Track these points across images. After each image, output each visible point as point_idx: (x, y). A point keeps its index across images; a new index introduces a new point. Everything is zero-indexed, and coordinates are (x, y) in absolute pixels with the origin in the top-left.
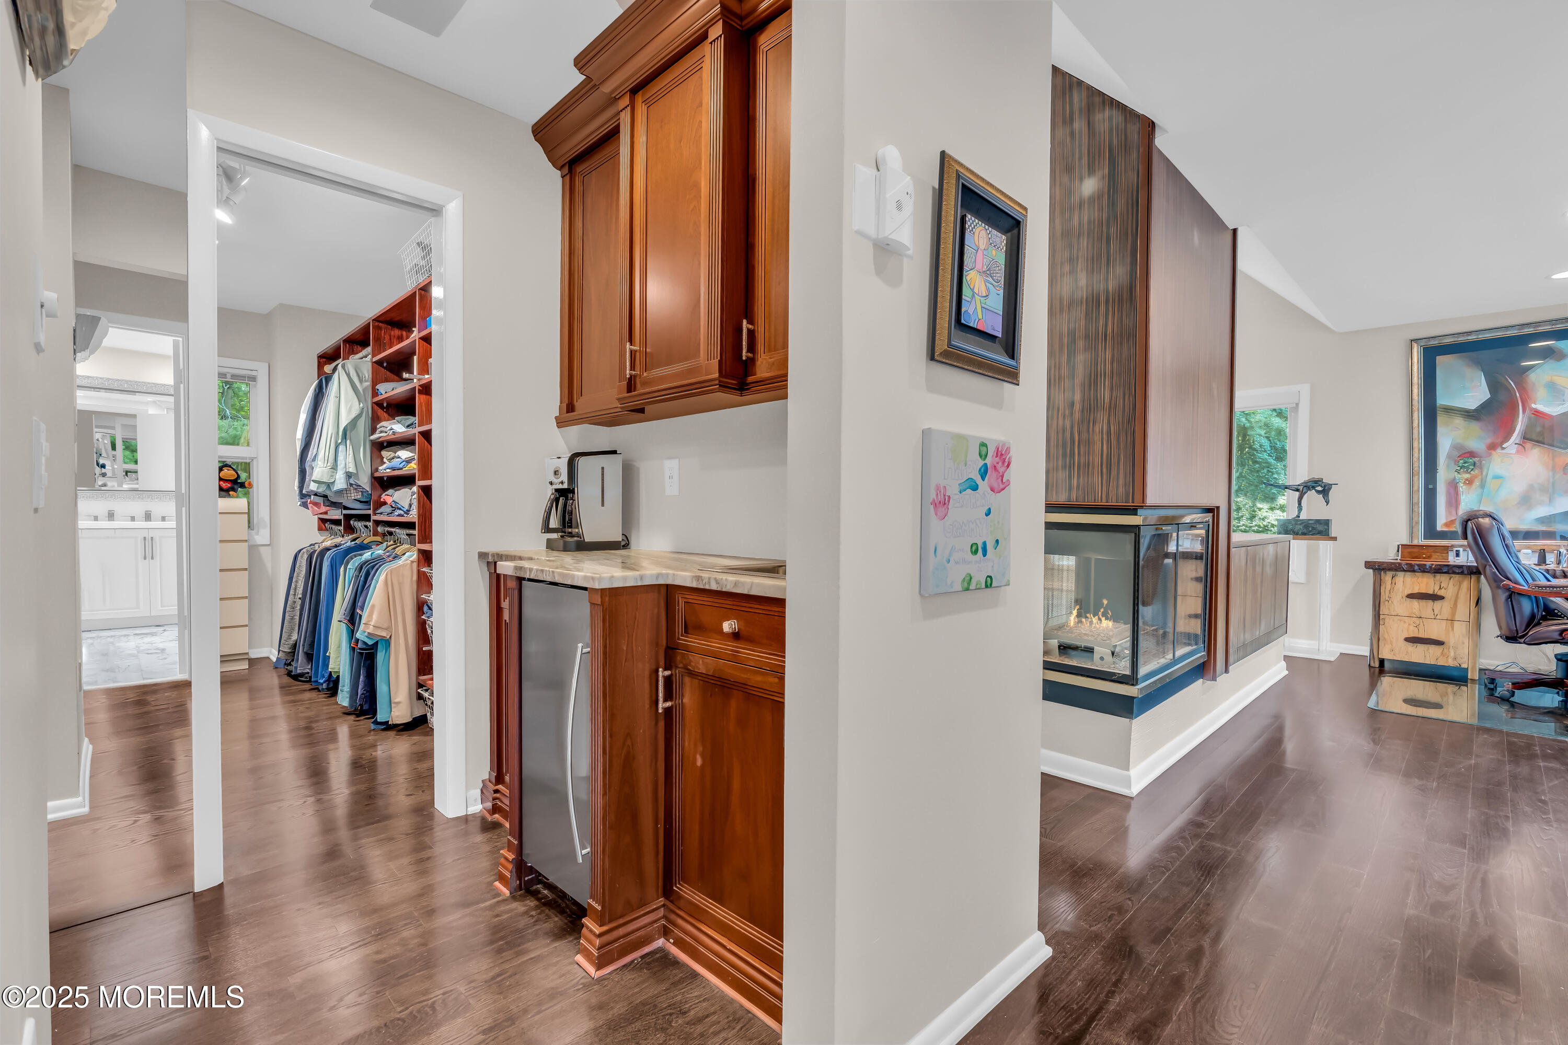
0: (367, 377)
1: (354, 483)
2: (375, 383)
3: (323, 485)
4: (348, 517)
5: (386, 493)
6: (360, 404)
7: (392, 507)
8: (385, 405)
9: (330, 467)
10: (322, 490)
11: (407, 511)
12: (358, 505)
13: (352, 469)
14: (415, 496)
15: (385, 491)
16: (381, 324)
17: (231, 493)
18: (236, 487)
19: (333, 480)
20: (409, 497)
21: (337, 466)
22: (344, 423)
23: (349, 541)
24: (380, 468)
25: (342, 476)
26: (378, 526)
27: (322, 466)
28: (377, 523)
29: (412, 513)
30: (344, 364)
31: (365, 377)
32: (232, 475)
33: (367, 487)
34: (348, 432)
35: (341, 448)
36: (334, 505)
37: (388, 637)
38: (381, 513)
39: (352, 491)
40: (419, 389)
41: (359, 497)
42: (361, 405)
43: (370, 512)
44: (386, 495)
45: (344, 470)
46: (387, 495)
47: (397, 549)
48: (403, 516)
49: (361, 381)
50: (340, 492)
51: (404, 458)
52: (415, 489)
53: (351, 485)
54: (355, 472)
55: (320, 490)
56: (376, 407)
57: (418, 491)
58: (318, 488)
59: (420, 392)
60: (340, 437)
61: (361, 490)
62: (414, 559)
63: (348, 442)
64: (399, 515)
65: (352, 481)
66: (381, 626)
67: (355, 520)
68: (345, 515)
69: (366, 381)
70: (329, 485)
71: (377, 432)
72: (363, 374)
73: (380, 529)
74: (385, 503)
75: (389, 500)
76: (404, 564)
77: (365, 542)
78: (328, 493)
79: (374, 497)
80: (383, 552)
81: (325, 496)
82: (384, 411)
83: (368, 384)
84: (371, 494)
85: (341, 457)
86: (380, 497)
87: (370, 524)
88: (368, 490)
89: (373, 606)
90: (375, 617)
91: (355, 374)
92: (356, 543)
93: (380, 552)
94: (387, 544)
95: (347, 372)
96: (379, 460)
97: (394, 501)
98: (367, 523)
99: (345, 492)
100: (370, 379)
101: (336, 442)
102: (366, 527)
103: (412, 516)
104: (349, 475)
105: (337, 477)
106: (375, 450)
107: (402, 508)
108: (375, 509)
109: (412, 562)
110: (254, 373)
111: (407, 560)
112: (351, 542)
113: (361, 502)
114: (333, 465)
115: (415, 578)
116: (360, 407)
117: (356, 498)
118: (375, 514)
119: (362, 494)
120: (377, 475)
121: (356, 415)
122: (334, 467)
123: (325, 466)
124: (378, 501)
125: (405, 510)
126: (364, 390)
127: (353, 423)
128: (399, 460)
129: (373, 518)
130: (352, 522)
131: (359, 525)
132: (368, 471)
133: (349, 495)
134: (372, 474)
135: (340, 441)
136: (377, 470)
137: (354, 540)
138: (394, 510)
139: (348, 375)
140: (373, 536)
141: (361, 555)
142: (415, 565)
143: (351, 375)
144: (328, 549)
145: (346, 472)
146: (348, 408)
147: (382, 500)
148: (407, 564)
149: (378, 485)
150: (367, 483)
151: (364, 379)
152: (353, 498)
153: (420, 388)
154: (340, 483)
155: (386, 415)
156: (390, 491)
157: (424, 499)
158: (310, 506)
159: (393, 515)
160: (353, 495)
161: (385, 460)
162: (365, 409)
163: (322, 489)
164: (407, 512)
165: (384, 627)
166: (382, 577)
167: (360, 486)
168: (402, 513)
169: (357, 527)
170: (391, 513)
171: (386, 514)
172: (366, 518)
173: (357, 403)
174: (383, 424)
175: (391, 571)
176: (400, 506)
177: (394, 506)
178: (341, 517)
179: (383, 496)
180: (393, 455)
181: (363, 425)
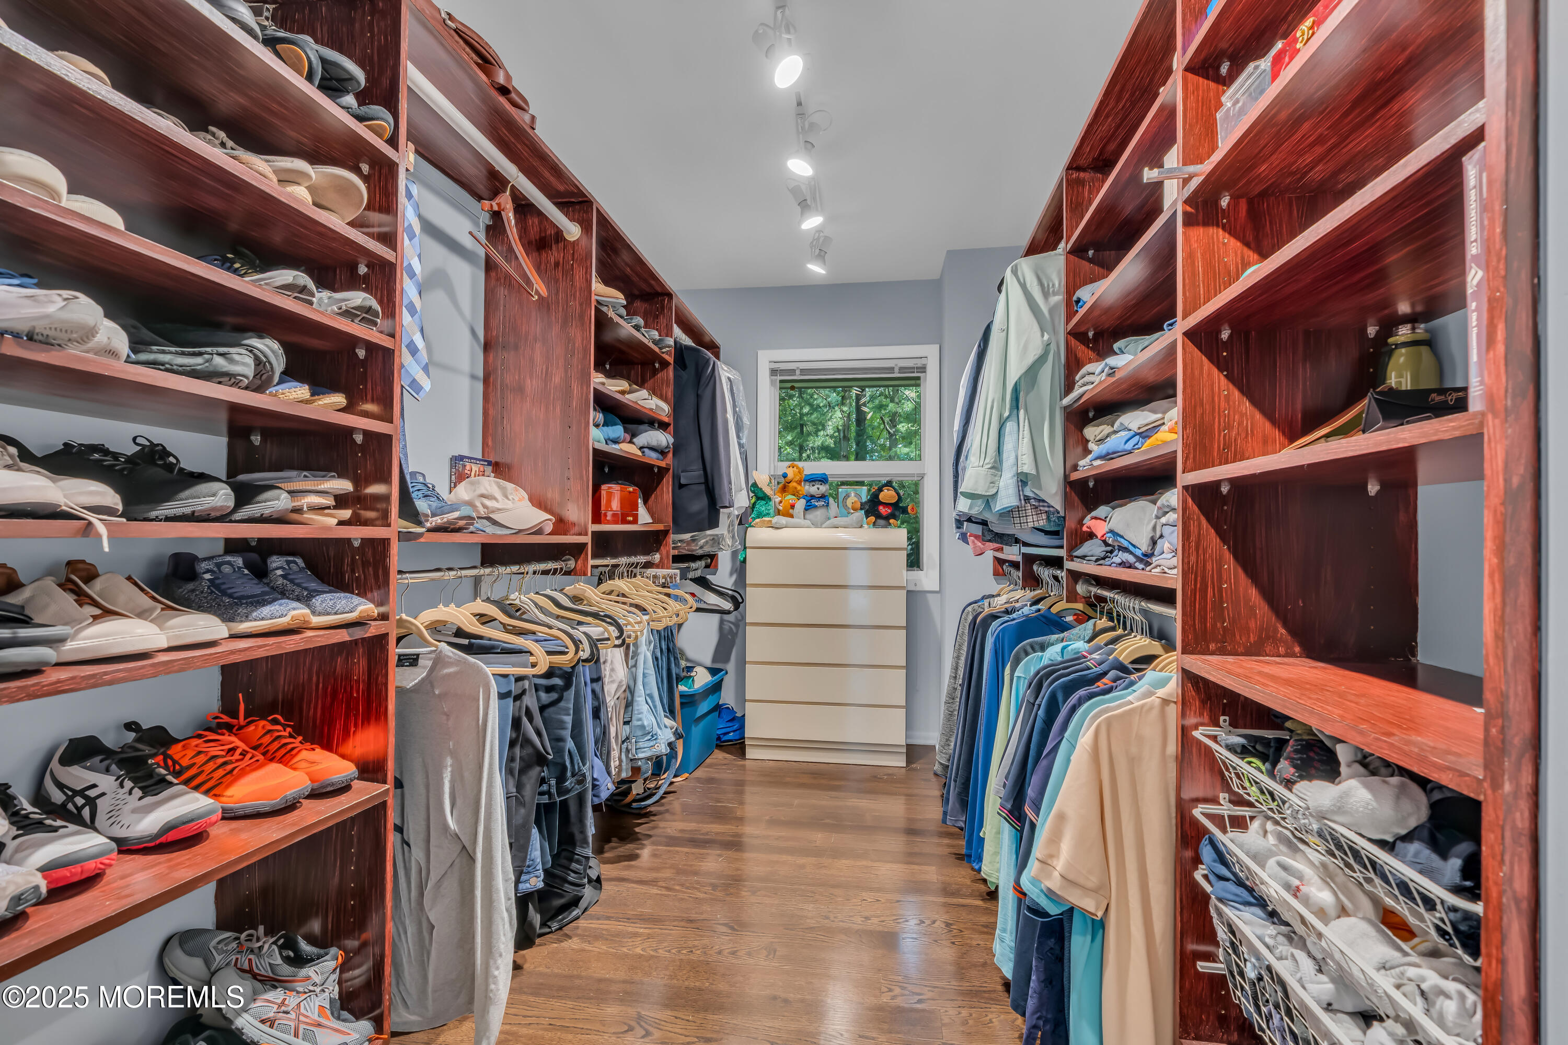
0: (1057, 285)
1: (1031, 495)
2: (1071, 288)
3: (979, 502)
4: (1030, 559)
5: (1094, 514)
6: (1043, 336)
7: (1107, 544)
8: (1091, 334)
9: (989, 466)
10: (976, 510)
11: (1145, 555)
12: (1042, 539)
13: (1027, 467)
14: (1172, 517)
15: (1090, 510)
16: (1082, 175)
17: (892, 521)
18: (897, 513)
19: (994, 491)
20: (1150, 521)
21: (1001, 462)
22: (1014, 373)
23: (1029, 603)
24: (1081, 463)
25: (1011, 481)
26: (1076, 582)
27: (976, 464)
28: (1075, 576)
29: (1157, 563)
30: (1016, 266)
31: (1053, 285)
32: (892, 497)
33: (1057, 503)
34: (1022, 395)
35: (1010, 426)
36: (1002, 539)
37: (1100, 914)
38: (1083, 557)
39: (1029, 512)
40: (1185, 214)
41: (1041, 523)
42: (1046, 337)
43: (1062, 553)
44: (1092, 518)
45: (1015, 468)
46: (1096, 518)
47: (1119, 646)
48: (1130, 566)
49: (1046, 294)
50: (1008, 514)
51: (1134, 426)
52: (1172, 497)
53: (1027, 499)
54: (1034, 472)
55: (974, 512)
56: (1073, 341)
57: (1184, 502)
58: (970, 508)
59: (1189, 221)
60: (1008, 406)
61: (1047, 509)
62: (1170, 695)
63: (1022, 412)
64: (1122, 564)
65: (1028, 492)
66: (1082, 881)
67: (1041, 565)
68: (1025, 556)
69: (1055, 294)
70: (988, 501)
71: (1076, 386)
72: (1049, 279)
73: (1081, 588)
74: (1091, 535)
75: (1100, 529)
76: (1142, 706)
77: (1054, 610)
78: (987, 516)
79: (1071, 523)
80: (1087, 646)
81: (984, 523)
82: (1088, 347)
83: (1058, 298)
84: (1064, 518)
85: (1008, 445)
86: (1081, 523)
87: (1062, 574)
88: (1059, 509)
89: (1061, 818)
90: (1066, 847)
91: (1035, 282)
92: (1039, 610)
93: (1080, 646)
94: (1095, 625)
95: (1022, 281)
96: (1079, 450)
97: (1111, 531)
98: (1058, 573)
99: (1016, 514)
100: (1063, 289)
101: (1001, 416)
102: (1056, 578)
103: (1158, 570)
104: (1023, 480)
105: (1002, 484)
106: (1072, 427)
107: (1131, 548)
108: (1072, 548)
109: (1165, 702)
110: (923, 361)
111: (1150, 694)
112: (1031, 606)
113: (1047, 533)
114: (995, 462)
115: (1172, 748)
116: (1043, 342)
117: (1036, 525)
118: (1071, 558)
119: (1048, 518)
120: (1075, 476)
121: (1037, 357)
122: (997, 466)
123: (981, 464)
124: (1076, 530)
125: (1138, 553)
126: (1051, 311)
127: (1032, 373)
128: (1123, 433)
129: (1068, 565)
130: (1035, 567)
131: (1045, 573)
132: (1059, 471)
133: (1023, 520)
134: (1066, 476)
135: (1006, 414)
136: (1075, 468)
137: (1036, 602)
138: (1111, 552)
139: (1023, 286)
140: (1067, 602)
141: (1043, 648)
142: (1173, 711)
143: (1028, 285)
144: (994, 617)
145: (1018, 474)
146: (1022, 344)
147: (1085, 529)
148: (1151, 708)
149: (1076, 498)
150: (1056, 493)
151: (1051, 290)
152: (1031, 525)
153: (1189, 209)
154: (1007, 498)
155: (1091, 354)
156: (1102, 511)
157: (1200, 525)
158: (971, 539)
159: (1108, 561)
160: (1030, 519)
161: (1091, 446)
162: (1053, 347)
163: (977, 508)
164: (1146, 559)
165: (1090, 885)
166: (1085, 739)
167: (1044, 501)
168: (1131, 559)
169: (1042, 577)
170: (1104, 558)
171: (1094, 558)
172: (1056, 562)
173: (1039, 333)
174: (1089, 368)
175: (1109, 722)
176: (1125, 544)
177: (1110, 542)
178: (1019, 559)
179: (1087, 521)
180: (1107, 429)
181: (1048, 377)
